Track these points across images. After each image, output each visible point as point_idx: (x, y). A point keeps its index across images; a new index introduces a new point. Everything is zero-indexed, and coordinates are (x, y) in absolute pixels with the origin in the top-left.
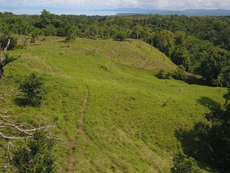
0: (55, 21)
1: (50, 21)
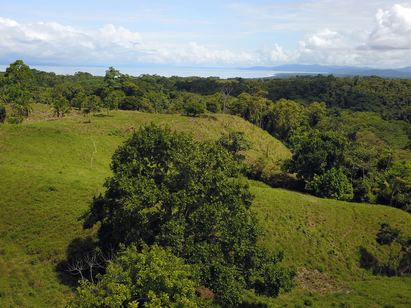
0: (126, 85)
1: (120, 86)
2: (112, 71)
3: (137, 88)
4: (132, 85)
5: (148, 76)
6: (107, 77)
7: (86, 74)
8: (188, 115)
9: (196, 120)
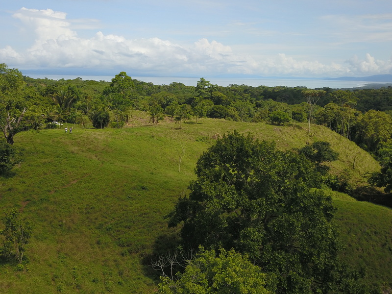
0: (215, 94)
1: (209, 95)
2: (203, 82)
3: (224, 97)
4: (220, 94)
5: (236, 86)
6: (198, 87)
7: (180, 84)
8: (273, 124)
9: (281, 129)
